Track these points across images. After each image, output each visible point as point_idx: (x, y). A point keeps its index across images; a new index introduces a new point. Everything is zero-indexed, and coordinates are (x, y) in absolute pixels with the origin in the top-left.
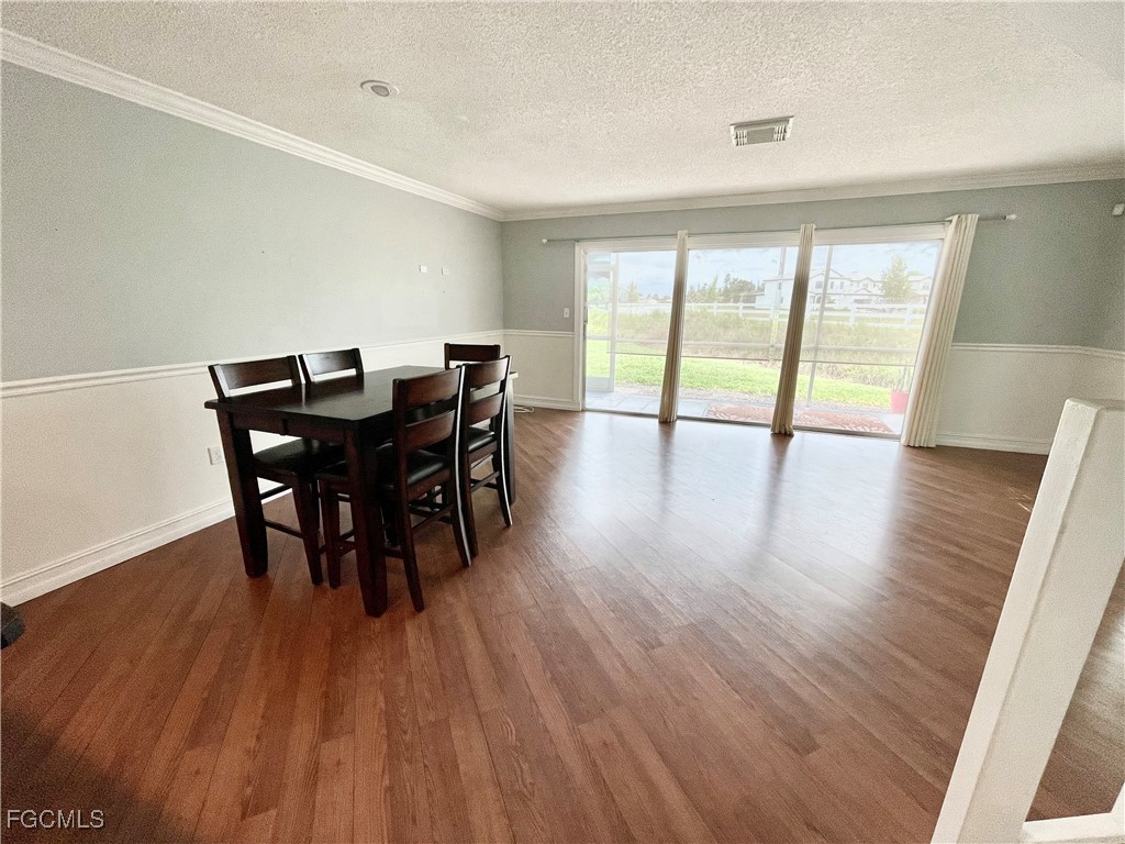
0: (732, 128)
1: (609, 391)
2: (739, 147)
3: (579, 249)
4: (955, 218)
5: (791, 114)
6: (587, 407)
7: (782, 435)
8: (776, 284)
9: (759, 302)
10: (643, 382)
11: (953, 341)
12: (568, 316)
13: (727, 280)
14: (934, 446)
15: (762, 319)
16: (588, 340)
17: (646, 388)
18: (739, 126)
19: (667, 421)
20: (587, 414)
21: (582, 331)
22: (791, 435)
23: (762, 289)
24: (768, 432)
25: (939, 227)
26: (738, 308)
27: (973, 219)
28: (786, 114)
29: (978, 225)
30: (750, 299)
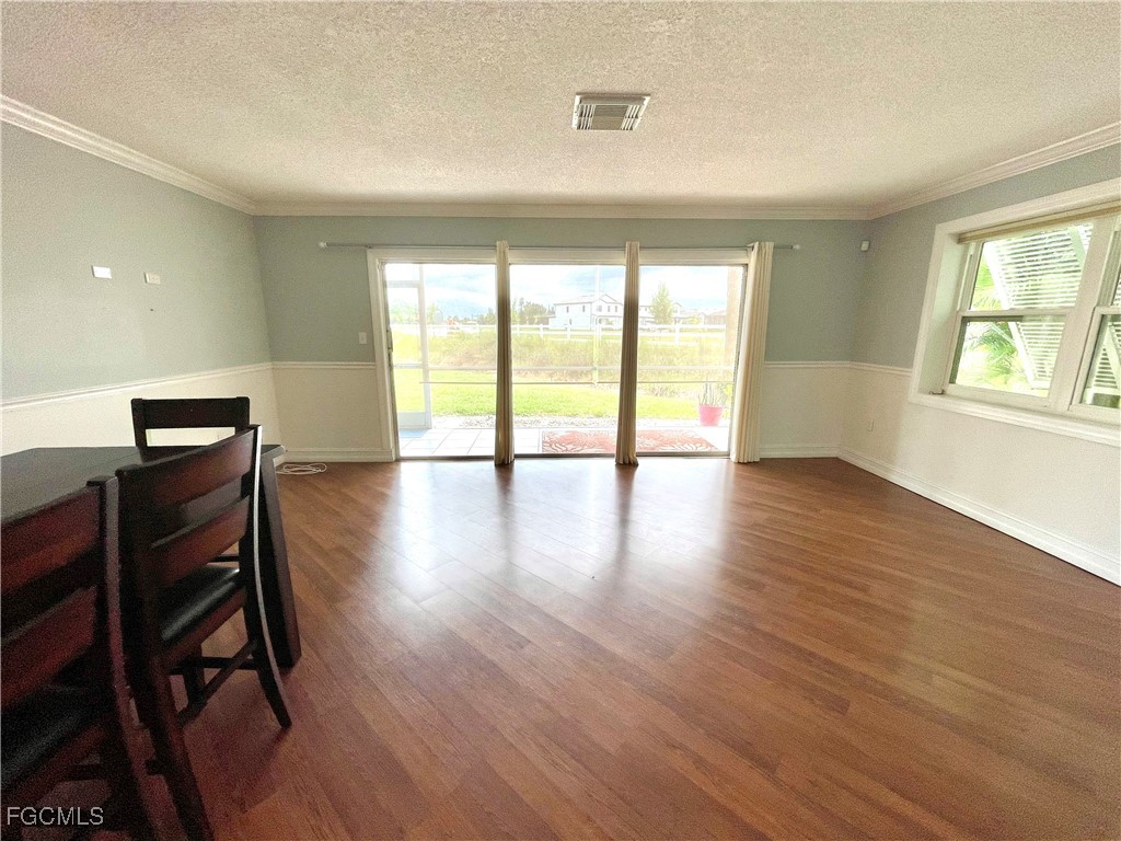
0: (578, 98)
1: (426, 428)
2: (581, 131)
3: (372, 257)
4: (756, 245)
5: (649, 90)
6: (403, 454)
7: (627, 465)
8: (565, 307)
9: (552, 323)
10: (461, 412)
11: (766, 360)
12: (364, 342)
13: (521, 303)
14: (758, 460)
15: (561, 340)
16: (395, 371)
17: (468, 419)
18: (586, 97)
19: (504, 463)
20: (404, 465)
21: (386, 360)
22: (635, 465)
23: (553, 312)
24: (612, 462)
25: (743, 253)
26: (539, 329)
27: (769, 246)
28: (644, 89)
29: (774, 254)
30: (545, 321)
